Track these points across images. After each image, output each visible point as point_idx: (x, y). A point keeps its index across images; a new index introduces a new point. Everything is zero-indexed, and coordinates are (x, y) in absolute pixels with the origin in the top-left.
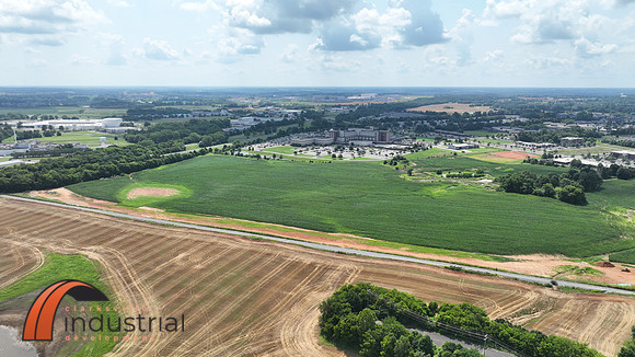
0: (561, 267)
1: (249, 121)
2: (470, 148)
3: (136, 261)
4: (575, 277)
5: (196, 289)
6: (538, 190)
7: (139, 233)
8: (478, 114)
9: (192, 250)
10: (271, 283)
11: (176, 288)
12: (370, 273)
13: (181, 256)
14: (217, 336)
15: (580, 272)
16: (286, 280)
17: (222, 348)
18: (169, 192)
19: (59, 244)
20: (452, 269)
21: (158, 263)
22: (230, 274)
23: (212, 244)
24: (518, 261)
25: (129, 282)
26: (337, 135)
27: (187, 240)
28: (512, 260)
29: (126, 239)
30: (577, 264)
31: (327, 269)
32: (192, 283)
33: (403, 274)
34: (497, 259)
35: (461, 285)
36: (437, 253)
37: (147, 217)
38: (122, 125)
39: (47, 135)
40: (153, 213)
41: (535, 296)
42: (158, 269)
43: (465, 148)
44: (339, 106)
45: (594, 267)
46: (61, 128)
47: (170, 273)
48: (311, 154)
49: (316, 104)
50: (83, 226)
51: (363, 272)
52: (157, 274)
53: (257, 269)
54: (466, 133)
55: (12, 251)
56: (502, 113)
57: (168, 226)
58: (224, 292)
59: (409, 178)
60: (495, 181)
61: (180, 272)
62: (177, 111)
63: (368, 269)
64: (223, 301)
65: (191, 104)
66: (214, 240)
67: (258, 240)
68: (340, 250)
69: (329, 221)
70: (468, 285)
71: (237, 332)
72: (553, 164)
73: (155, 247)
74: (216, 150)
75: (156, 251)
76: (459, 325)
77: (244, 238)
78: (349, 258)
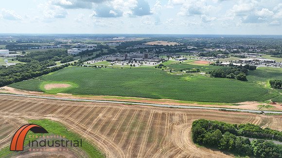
0: (258, 106)
1: (76, 50)
2: (184, 60)
3: (80, 120)
4: (267, 109)
5: (122, 130)
6: (228, 76)
7: (69, 106)
9: (104, 112)
10: (154, 124)
11: (112, 130)
13: (101, 115)
15: (267, 107)
16: (159, 121)
17: (157, 155)
19: (30, 115)
20: (222, 110)
21: (92, 119)
22: (132, 121)
23: (111, 108)
27: (96, 107)
28: (240, 105)
29: (64, 109)
30: (263, 104)
31: (172, 115)
32: (118, 127)
33: (204, 114)
34: (234, 105)
35: (231, 116)
36: (210, 104)
37: (66, 98)
38: (10, 53)
40: (66, 96)
42: (95, 122)
43: (182, 60)
44: (112, 43)
45: (270, 105)
47: (103, 123)
48: (119, 64)
49: (101, 42)
50: (36, 105)
51: (188, 115)
52: (97, 125)
53: (142, 118)
54: (177, 53)
55: (6, 120)
57: (81, 101)
58: (137, 130)
59: (172, 74)
60: (207, 73)
61: (108, 123)
62: (33, 46)
63: (189, 113)
64: (140, 134)
65: (37, 42)
66: (110, 106)
67: (130, 105)
68: (170, 106)
69: (154, 94)
70: (233, 116)
71: (158, 146)
72: (222, 65)
73: (83, 112)
74: (72, 64)
75: (86, 114)
77: (123, 104)
78: (177, 109)
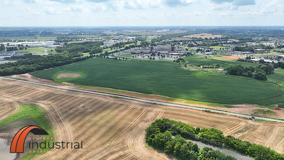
0: (256, 110)
1: (112, 42)
2: (213, 54)
3: (61, 108)
4: (262, 115)
5: (89, 121)
6: (245, 74)
7: (62, 95)
8: (216, 38)
9: (86, 103)
10: (123, 118)
11: (79, 121)
12: (168, 113)
13: (82, 105)
14: (98, 143)
16: (130, 116)
17: (101, 149)
18: (76, 75)
19: (26, 100)
20: (206, 111)
21: (71, 109)
22: (104, 114)
23: (96, 100)
24: (236, 107)
25: (58, 117)
26: (152, 48)
27: (84, 98)
28: (234, 107)
29: (56, 97)
30: (263, 109)
31: (149, 111)
32: (87, 118)
33: (183, 113)
34: (226, 107)
35: (210, 119)
36: (199, 104)
38: (54, 44)
39: (21, 49)
40: (68, 85)
41: (245, 124)
42: (71, 111)
43: (211, 54)
44: (153, 35)
45: (271, 110)
46: (27, 46)
47: (77, 113)
48: (140, 57)
49: (142, 34)
50: (37, 92)
51: (165, 113)
52: (71, 114)
54: (211, 47)
55: (4, 103)
56: (227, 38)
58: (102, 122)
59: (185, 69)
61: (81, 113)
62: (79, 38)
63: (167, 111)
64: (101, 127)
65: (86, 34)
66: (97, 98)
67: (117, 98)
68: (154, 102)
69: (149, 89)
70: (213, 119)
71: (108, 141)
72: (251, 61)
73: (70, 101)
74: (97, 56)
75: (70, 103)
76: (210, 138)
77: (110, 97)
78: (159, 106)
